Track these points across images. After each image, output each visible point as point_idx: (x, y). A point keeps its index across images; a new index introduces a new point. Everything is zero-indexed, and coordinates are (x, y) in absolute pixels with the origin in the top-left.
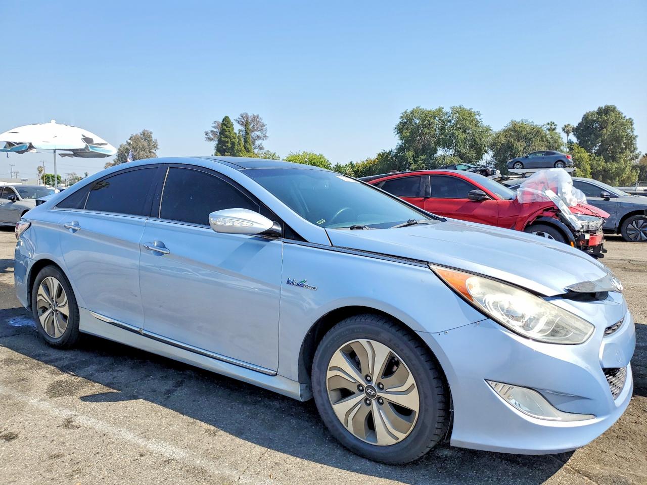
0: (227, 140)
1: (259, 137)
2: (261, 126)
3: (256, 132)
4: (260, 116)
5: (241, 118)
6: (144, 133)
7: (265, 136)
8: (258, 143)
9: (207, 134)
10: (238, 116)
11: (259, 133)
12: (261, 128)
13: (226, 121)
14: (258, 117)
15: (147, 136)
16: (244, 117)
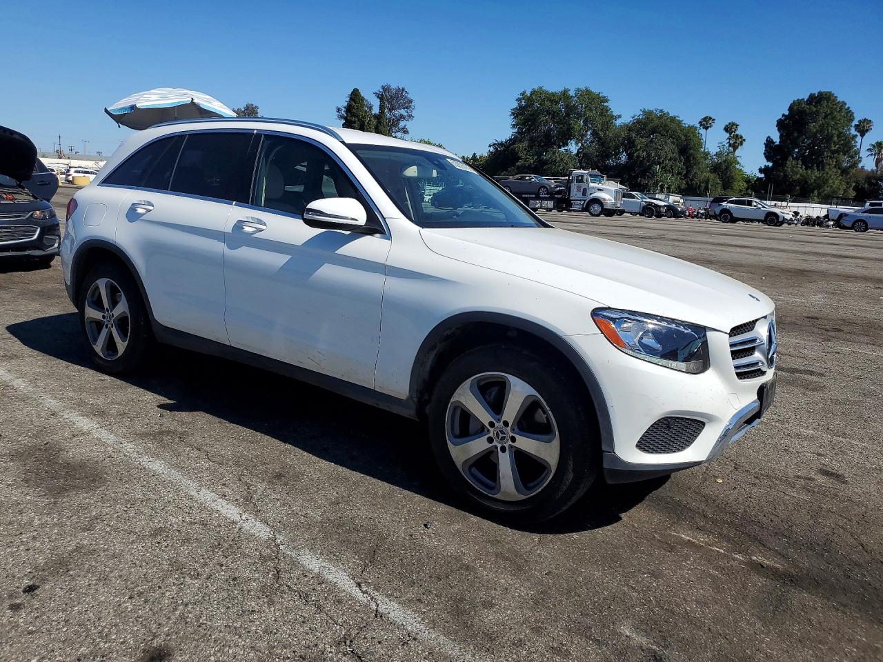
1: (402, 117)
2: (411, 101)
3: (400, 111)
5: (381, 90)
7: (410, 116)
8: (402, 124)
9: (339, 110)
10: (378, 89)
11: (403, 112)
12: (408, 104)
13: (355, 94)
14: (403, 90)
15: (251, 111)
16: (386, 89)
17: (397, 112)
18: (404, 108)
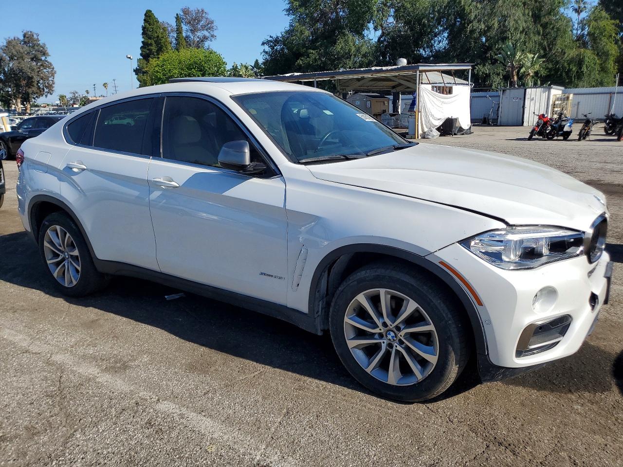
0: (150, 41)
1: (205, 38)
2: (212, 22)
3: (203, 32)
4: (205, 11)
5: (182, 14)
6: (24, 36)
7: (212, 36)
8: (207, 44)
11: (206, 33)
12: (209, 26)
13: (149, 16)
14: (202, 11)
15: (29, 39)
16: (186, 12)
17: (200, 34)
18: (207, 30)
